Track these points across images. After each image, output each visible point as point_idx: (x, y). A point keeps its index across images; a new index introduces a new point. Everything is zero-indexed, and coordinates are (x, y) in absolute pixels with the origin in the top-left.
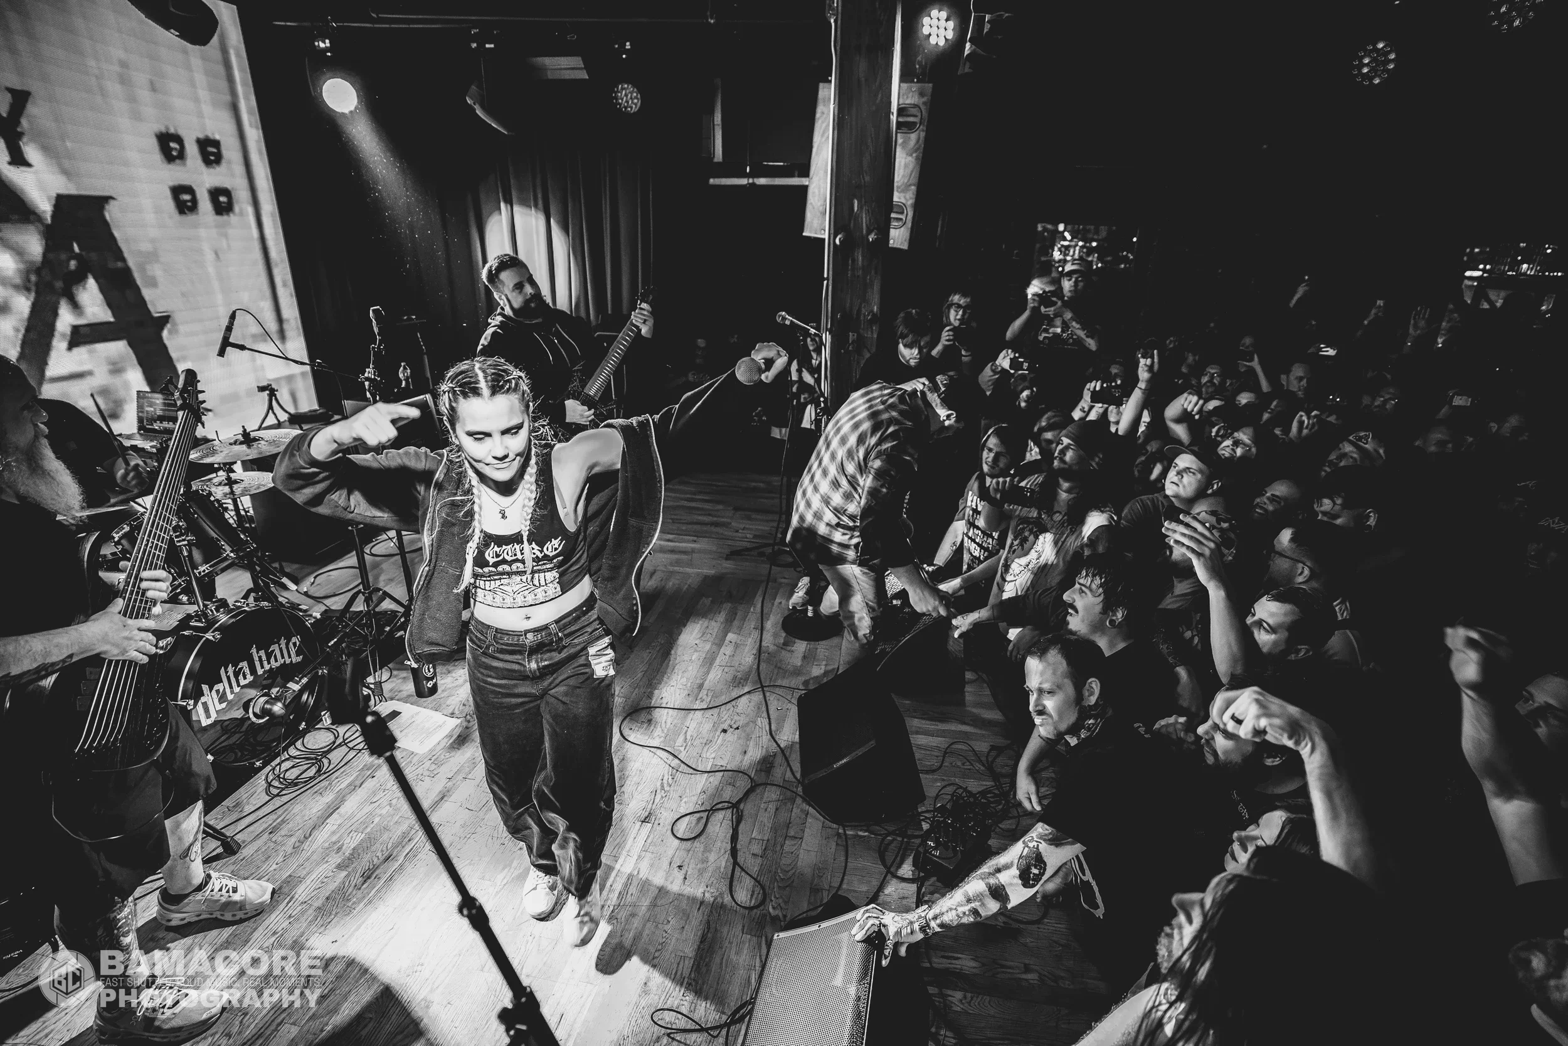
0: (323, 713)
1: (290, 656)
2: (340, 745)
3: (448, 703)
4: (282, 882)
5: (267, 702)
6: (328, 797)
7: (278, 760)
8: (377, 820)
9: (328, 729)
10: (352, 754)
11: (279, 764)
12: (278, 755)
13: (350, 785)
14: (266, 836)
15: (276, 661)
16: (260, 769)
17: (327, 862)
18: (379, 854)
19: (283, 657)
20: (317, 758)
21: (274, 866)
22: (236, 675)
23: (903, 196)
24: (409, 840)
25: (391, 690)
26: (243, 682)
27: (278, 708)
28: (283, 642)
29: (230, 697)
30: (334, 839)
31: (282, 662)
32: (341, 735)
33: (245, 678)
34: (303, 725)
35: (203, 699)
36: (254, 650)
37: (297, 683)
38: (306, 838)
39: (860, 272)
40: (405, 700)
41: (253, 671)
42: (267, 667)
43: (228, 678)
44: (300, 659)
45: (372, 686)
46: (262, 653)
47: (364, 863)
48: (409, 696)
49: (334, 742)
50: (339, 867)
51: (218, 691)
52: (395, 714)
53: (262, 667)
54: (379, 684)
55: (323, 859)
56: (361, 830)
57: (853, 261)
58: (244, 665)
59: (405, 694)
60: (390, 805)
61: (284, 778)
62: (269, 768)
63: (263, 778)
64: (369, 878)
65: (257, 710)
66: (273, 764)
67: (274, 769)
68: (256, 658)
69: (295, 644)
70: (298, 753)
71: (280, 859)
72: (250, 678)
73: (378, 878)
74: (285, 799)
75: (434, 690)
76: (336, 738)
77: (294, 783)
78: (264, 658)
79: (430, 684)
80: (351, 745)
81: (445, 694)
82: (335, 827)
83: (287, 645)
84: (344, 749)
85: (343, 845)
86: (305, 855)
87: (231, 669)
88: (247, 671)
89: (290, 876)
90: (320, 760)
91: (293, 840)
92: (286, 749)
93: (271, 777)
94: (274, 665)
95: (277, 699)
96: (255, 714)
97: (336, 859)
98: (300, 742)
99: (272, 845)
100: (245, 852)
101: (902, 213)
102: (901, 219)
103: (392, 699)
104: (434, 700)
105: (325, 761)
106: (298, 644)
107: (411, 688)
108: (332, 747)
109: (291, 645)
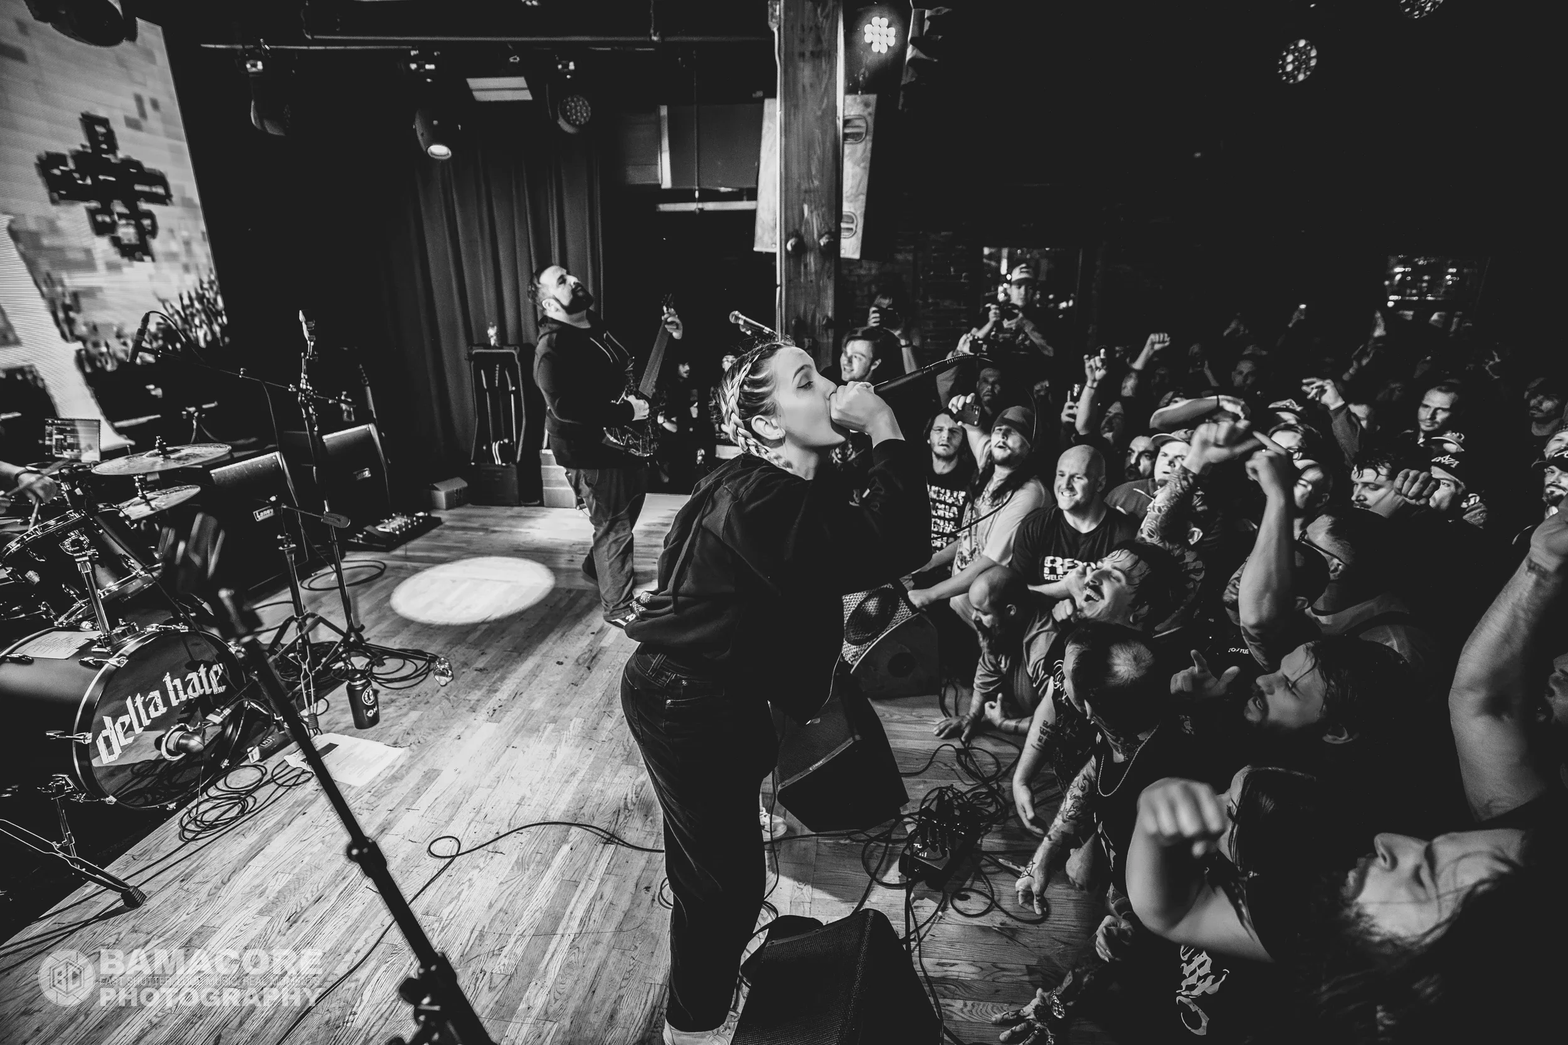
0: (249, 750)
1: (210, 687)
2: (268, 782)
3: (391, 733)
4: (193, 934)
5: (182, 737)
6: (252, 838)
7: (195, 802)
8: (307, 859)
9: (255, 766)
10: (281, 790)
11: (197, 806)
12: (195, 796)
13: (278, 823)
14: (177, 884)
15: (194, 691)
16: (174, 812)
17: (247, 908)
18: (309, 895)
19: (202, 687)
20: (241, 797)
21: (185, 917)
22: (146, 705)
23: (853, 206)
24: (344, 878)
25: (328, 723)
26: (154, 714)
27: (195, 743)
28: (202, 670)
29: (138, 730)
30: (257, 882)
31: (202, 692)
32: (270, 771)
33: (156, 709)
34: (226, 763)
35: (104, 733)
36: (167, 678)
37: (218, 714)
38: (224, 883)
39: (813, 277)
40: (343, 732)
41: (166, 701)
42: (183, 698)
43: (136, 709)
44: (222, 689)
45: (306, 720)
46: (177, 682)
47: (290, 907)
48: (347, 728)
49: (261, 780)
50: (261, 913)
51: (123, 724)
52: (331, 747)
53: (178, 698)
54: (314, 717)
55: (243, 905)
56: (289, 870)
57: (806, 266)
58: (156, 694)
59: (342, 726)
60: (323, 842)
61: (201, 821)
62: (185, 810)
63: (177, 821)
64: (295, 922)
65: (171, 746)
66: (190, 806)
67: (190, 812)
68: (170, 687)
69: (216, 673)
70: (220, 793)
71: (192, 908)
72: (163, 710)
73: (306, 921)
74: (201, 843)
75: (375, 720)
76: (264, 775)
77: (212, 826)
78: (180, 687)
79: (370, 713)
80: (280, 781)
81: (388, 724)
82: (258, 870)
83: (207, 673)
84: (273, 786)
85: (266, 888)
86: (221, 902)
87: (139, 699)
88: (159, 701)
89: (203, 926)
90: (244, 800)
91: (208, 886)
92: (205, 789)
93: (186, 820)
94: (192, 695)
95: (195, 733)
96: (169, 751)
97: (258, 904)
98: (222, 781)
99: (183, 894)
100: (151, 904)
101: (853, 222)
102: (852, 229)
103: (328, 732)
104: (376, 730)
105: (250, 800)
106: (220, 672)
107: (349, 718)
108: (259, 785)
109: (212, 673)
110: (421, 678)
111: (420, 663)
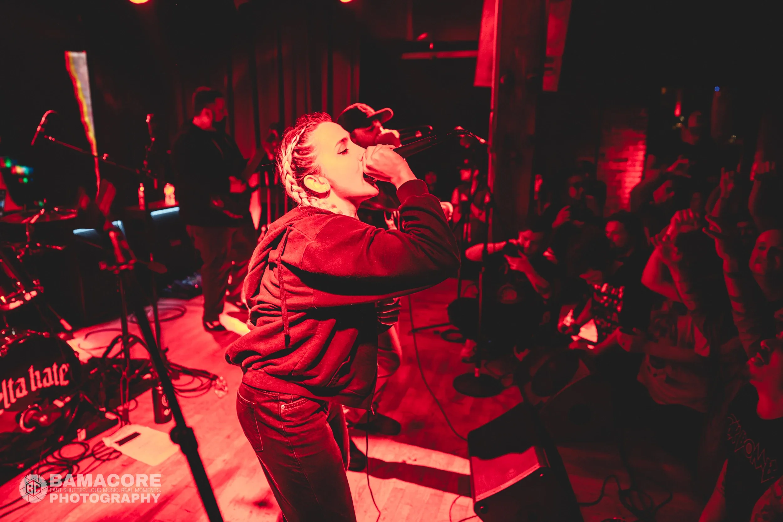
0: (79, 430)
1: (59, 380)
2: (89, 456)
5: (35, 414)
9: (81, 443)
10: (98, 463)
12: (38, 460)
15: (48, 381)
19: (53, 379)
20: (69, 464)
22: (15, 388)
25: (135, 417)
26: (19, 395)
27: (44, 420)
28: (55, 367)
29: (8, 406)
31: (51, 382)
32: (91, 448)
33: (21, 392)
34: (61, 439)
36: (31, 370)
37: (62, 400)
40: (145, 425)
41: (28, 386)
42: (40, 386)
43: (8, 390)
44: (66, 383)
45: (121, 413)
46: (37, 373)
48: (149, 422)
49: (84, 454)
52: (136, 435)
53: (36, 385)
54: (126, 411)
58: (22, 381)
59: (145, 421)
62: (29, 470)
65: (28, 420)
66: (33, 468)
67: (33, 472)
68: (32, 377)
69: (64, 370)
70: (55, 460)
72: (25, 393)
76: (87, 450)
78: (38, 377)
79: (166, 414)
80: (98, 456)
83: (58, 369)
84: (92, 459)
87: (11, 382)
88: (24, 386)
90: (72, 467)
92: (45, 456)
94: (46, 384)
95: (44, 412)
96: (25, 423)
98: (57, 451)
103: (135, 423)
105: (76, 468)
106: (66, 370)
107: (151, 415)
108: (82, 457)
109: (61, 371)
110: (205, 391)
111: (205, 380)
